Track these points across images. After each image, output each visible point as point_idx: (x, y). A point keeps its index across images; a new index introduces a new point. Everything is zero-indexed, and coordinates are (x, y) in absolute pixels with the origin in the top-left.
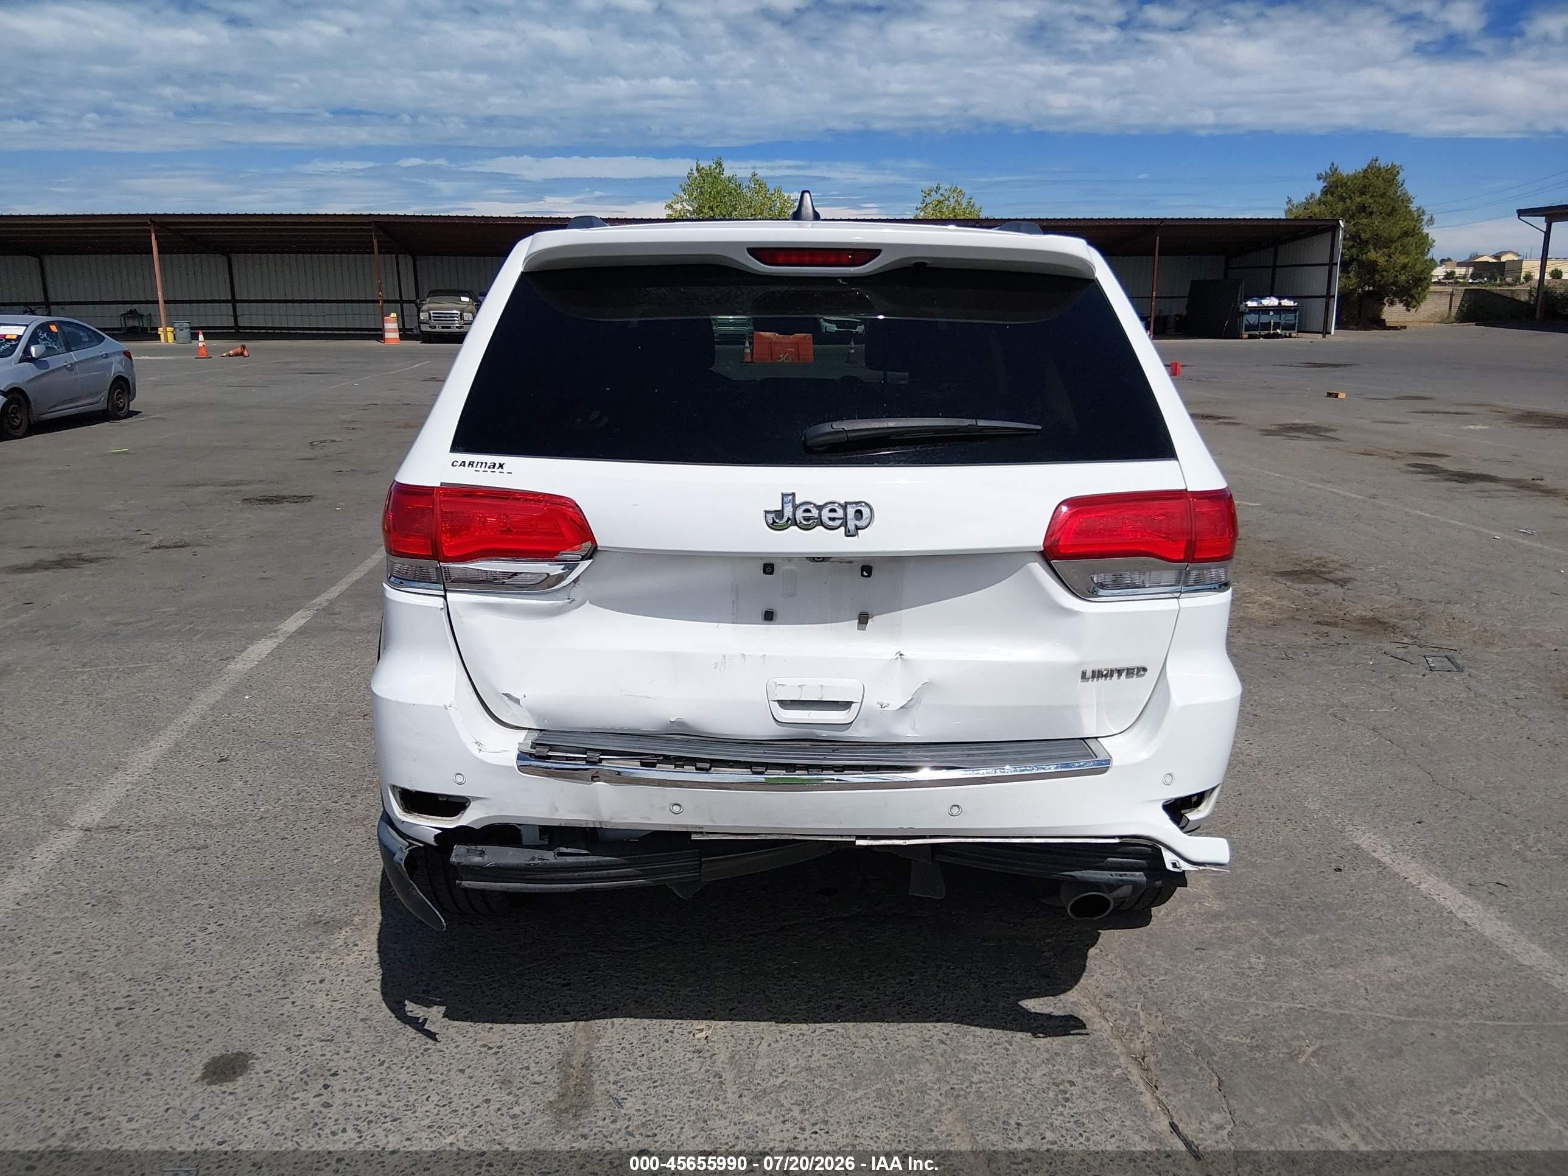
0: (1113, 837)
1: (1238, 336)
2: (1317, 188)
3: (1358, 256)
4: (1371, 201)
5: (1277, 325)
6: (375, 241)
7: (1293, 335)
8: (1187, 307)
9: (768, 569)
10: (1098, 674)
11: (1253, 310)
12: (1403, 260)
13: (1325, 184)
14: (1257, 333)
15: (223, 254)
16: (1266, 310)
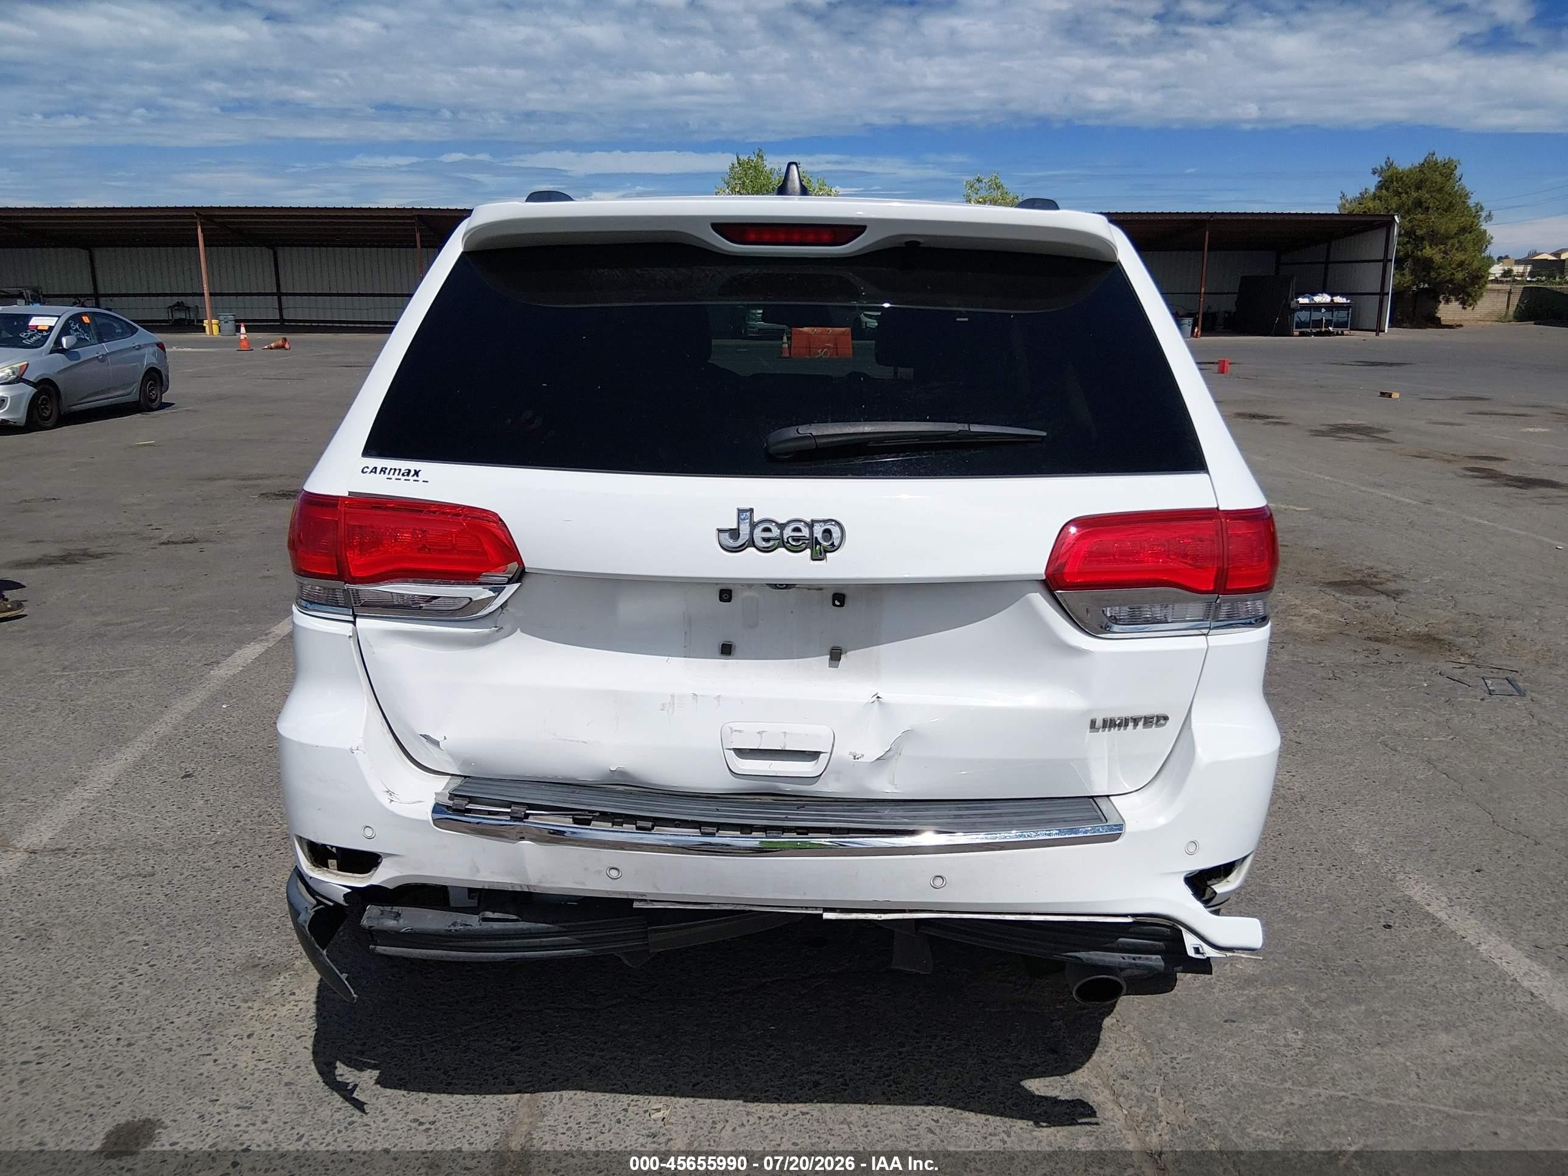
0: (1126, 916)
1: (1290, 334)
2: (1371, 183)
3: (1413, 252)
4: (1427, 196)
5: (1329, 323)
6: (418, 235)
7: (1345, 332)
8: (1237, 303)
9: (726, 595)
10: (1110, 724)
11: (1304, 307)
12: (1460, 256)
13: (1380, 179)
14: (1308, 330)
15: (268, 247)
16: (1318, 307)
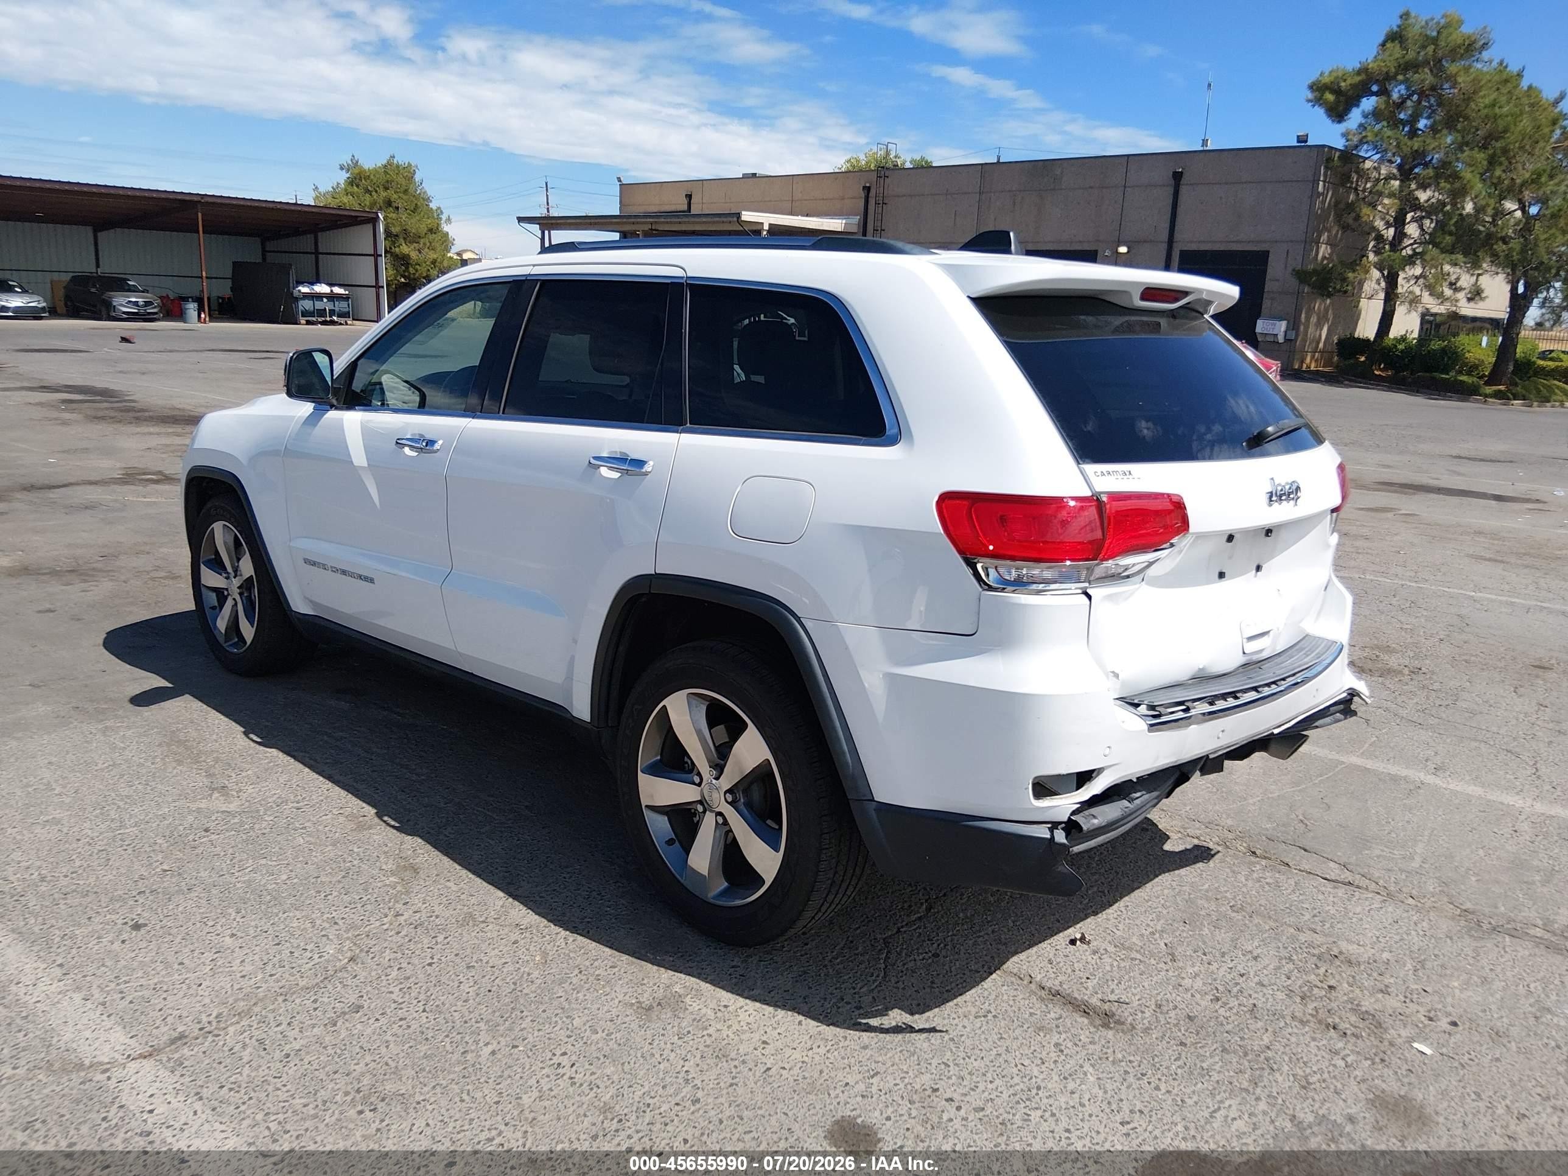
1: (296, 323)
2: (342, 177)
3: (391, 248)
4: (395, 196)
5: (332, 312)
7: (349, 322)
8: (232, 289)
11: (306, 296)
12: (433, 255)
13: (348, 175)
14: (314, 319)
16: (319, 297)
